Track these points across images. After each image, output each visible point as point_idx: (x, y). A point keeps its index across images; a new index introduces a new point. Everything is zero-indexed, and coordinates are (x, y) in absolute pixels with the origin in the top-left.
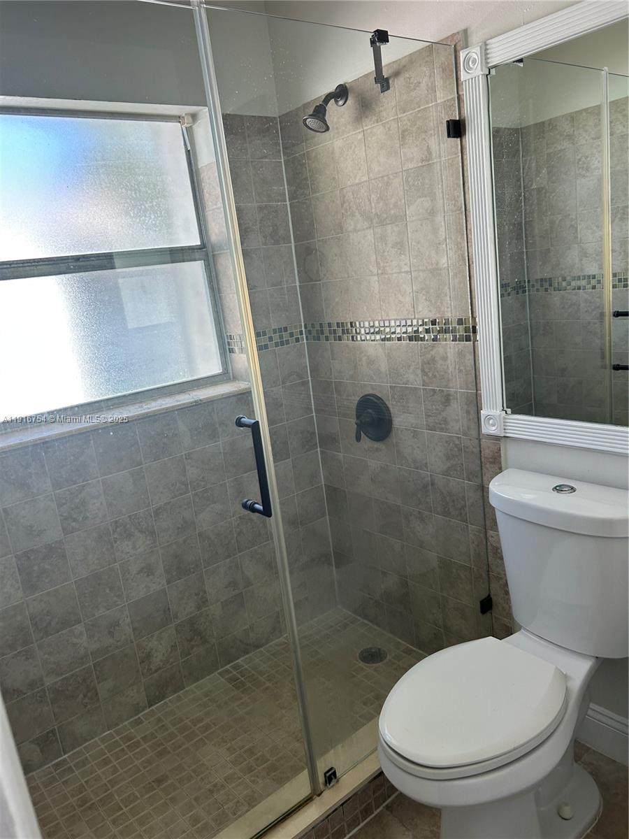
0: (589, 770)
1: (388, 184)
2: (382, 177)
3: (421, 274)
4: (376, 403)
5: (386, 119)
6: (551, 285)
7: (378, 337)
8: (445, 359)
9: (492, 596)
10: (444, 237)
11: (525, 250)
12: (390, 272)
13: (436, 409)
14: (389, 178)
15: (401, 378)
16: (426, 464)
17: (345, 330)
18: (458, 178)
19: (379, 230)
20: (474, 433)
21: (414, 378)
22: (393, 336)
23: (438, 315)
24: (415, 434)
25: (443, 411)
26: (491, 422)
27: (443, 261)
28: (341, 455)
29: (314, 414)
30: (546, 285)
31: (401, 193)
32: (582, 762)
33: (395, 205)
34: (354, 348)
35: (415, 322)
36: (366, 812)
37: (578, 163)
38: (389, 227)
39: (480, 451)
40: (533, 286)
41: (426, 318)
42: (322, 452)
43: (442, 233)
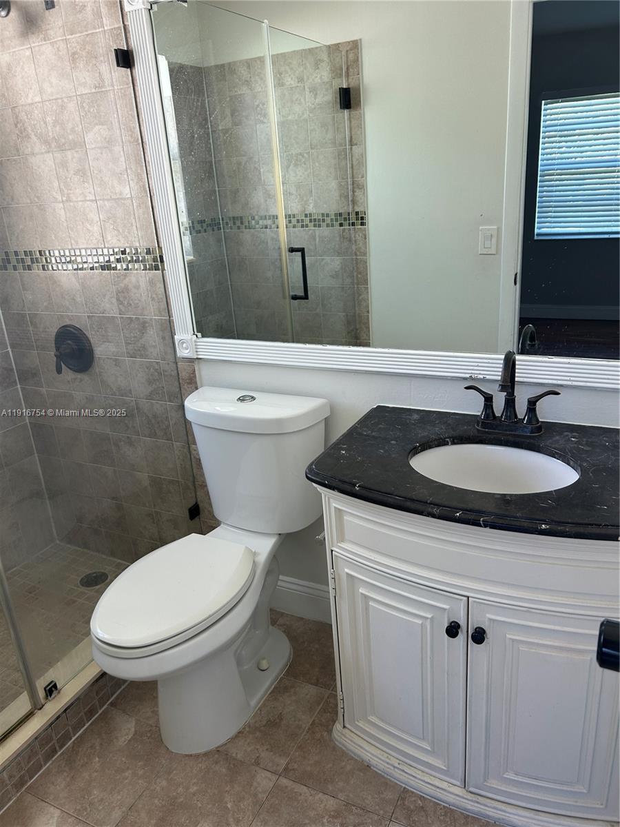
0: (284, 629)
1: (63, 107)
2: (56, 99)
3: (106, 203)
4: (74, 334)
5: (54, 38)
6: (242, 223)
7: (70, 266)
8: (137, 287)
9: (199, 503)
10: (125, 167)
11: (217, 189)
12: (74, 199)
13: (135, 337)
14: (63, 101)
15: (96, 307)
16: (130, 390)
17: (33, 260)
18: (131, 109)
19: (58, 155)
20: (170, 357)
21: (110, 307)
22: (85, 266)
23: (127, 245)
24: (117, 363)
25: (141, 338)
26: (184, 345)
27: (126, 191)
28: (44, 390)
29: (9, 349)
30: (238, 223)
31: (78, 119)
32: (278, 625)
33: (73, 130)
34: (46, 278)
35: (106, 251)
36: (91, 712)
37: (256, 108)
38: (69, 153)
39: (178, 374)
40: (227, 224)
41: (116, 248)
42: (23, 389)
43: (122, 164)
